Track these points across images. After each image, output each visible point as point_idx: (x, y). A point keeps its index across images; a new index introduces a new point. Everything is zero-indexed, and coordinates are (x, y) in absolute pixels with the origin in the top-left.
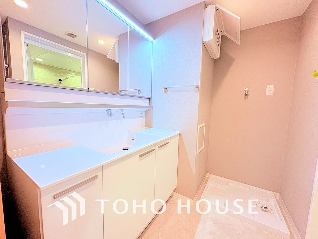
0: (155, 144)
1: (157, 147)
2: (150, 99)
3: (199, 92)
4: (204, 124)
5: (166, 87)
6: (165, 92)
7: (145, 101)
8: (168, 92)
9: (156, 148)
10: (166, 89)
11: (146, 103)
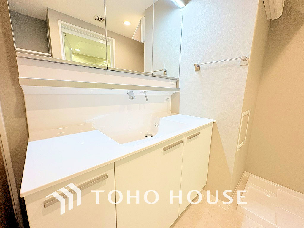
0: (184, 135)
1: (186, 138)
2: (177, 80)
3: (248, 66)
4: (249, 112)
5: (198, 64)
6: (196, 70)
7: (172, 83)
8: (201, 70)
9: (185, 140)
10: (198, 66)
11: (172, 85)
